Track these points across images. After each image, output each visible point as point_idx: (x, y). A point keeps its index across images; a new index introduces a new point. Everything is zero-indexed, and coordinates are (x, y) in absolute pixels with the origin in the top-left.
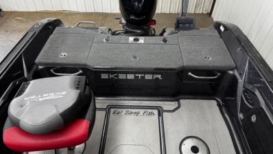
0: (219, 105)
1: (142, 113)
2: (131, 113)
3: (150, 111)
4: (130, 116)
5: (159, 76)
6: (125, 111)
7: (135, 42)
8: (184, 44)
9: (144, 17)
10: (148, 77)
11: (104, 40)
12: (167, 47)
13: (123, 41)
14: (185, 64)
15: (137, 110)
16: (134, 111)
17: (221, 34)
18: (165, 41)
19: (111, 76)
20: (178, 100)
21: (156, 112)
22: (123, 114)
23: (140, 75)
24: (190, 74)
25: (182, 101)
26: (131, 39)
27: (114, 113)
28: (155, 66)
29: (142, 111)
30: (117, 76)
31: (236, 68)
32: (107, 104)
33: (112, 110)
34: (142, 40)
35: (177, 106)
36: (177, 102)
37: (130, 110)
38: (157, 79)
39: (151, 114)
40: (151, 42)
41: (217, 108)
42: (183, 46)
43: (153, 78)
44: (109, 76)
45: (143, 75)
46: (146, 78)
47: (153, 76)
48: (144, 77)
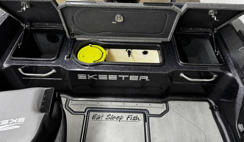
0: (211, 108)
1: (125, 119)
2: (113, 118)
3: (134, 115)
4: (112, 122)
5: (146, 78)
6: (105, 114)
10: (133, 78)
15: (120, 114)
16: (116, 115)
19: (89, 77)
20: (166, 102)
21: (141, 116)
22: (104, 119)
23: (123, 76)
24: (182, 75)
25: (170, 103)
27: (93, 118)
29: (125, 115)
30: (97, 77)
32: (86, 107)
33: (92, 114)
35: (165, 109)
36: (164, 104)
37: (112, 114)
38: (144, 80)
39: (136, 118)
41: (210, 111)
43: (139, 79)
44: (87, 76)
45: (128, 76)
46: (130, 79)
47: (139, 78)
48: (129, 78)
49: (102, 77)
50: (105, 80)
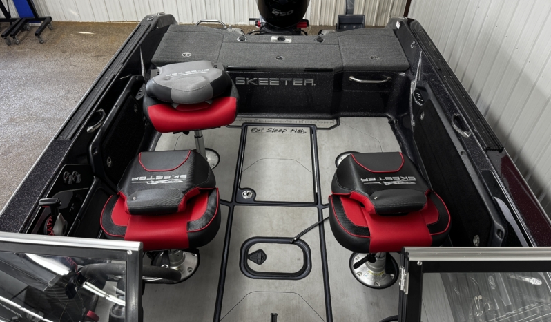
0: (391, 123)
1: (288, 131)
2: (275, 131)
3: (301, 128)
4: (274, 134)
5: (312, 81)
6: (266, 128)
7: (279, 42)
8: (346, 43)
9: (292, 11)
10: (297, 83)
11: (238, 39)
12: (321, 47)
13: (264, 41)
14: (344, 64)
15: (283, 128)
16: (278, 128)
17: (397, 32)
18: (320, 40)
19: (249, 81)
20: (337, 118)
21: (307, 130)
22: (264, 131)
23: (286, 80)
24: (351, 78)
25: (342, 119)
26: (274, 38)
27: (252, 130)
28: (306, 66)
29: (289, 129)
30: (257, 81)
31: (410, 68)
32: (243, 122)
33: (250, 128)
34: (288, 40)
35: (335, 123)
36: (335, 120)
37: (273, 128)
38: (309, 85)
39: (301, 131)
40: (302, 41)
41: (389, 125)
42: (344, 46)
43: (303, 83)
44: (246, 80)
45: (291, 79)
46: (294, 84)
47: (304, 81)
48: (292, 82)
49: (263, 82)
50: (266, 86)
